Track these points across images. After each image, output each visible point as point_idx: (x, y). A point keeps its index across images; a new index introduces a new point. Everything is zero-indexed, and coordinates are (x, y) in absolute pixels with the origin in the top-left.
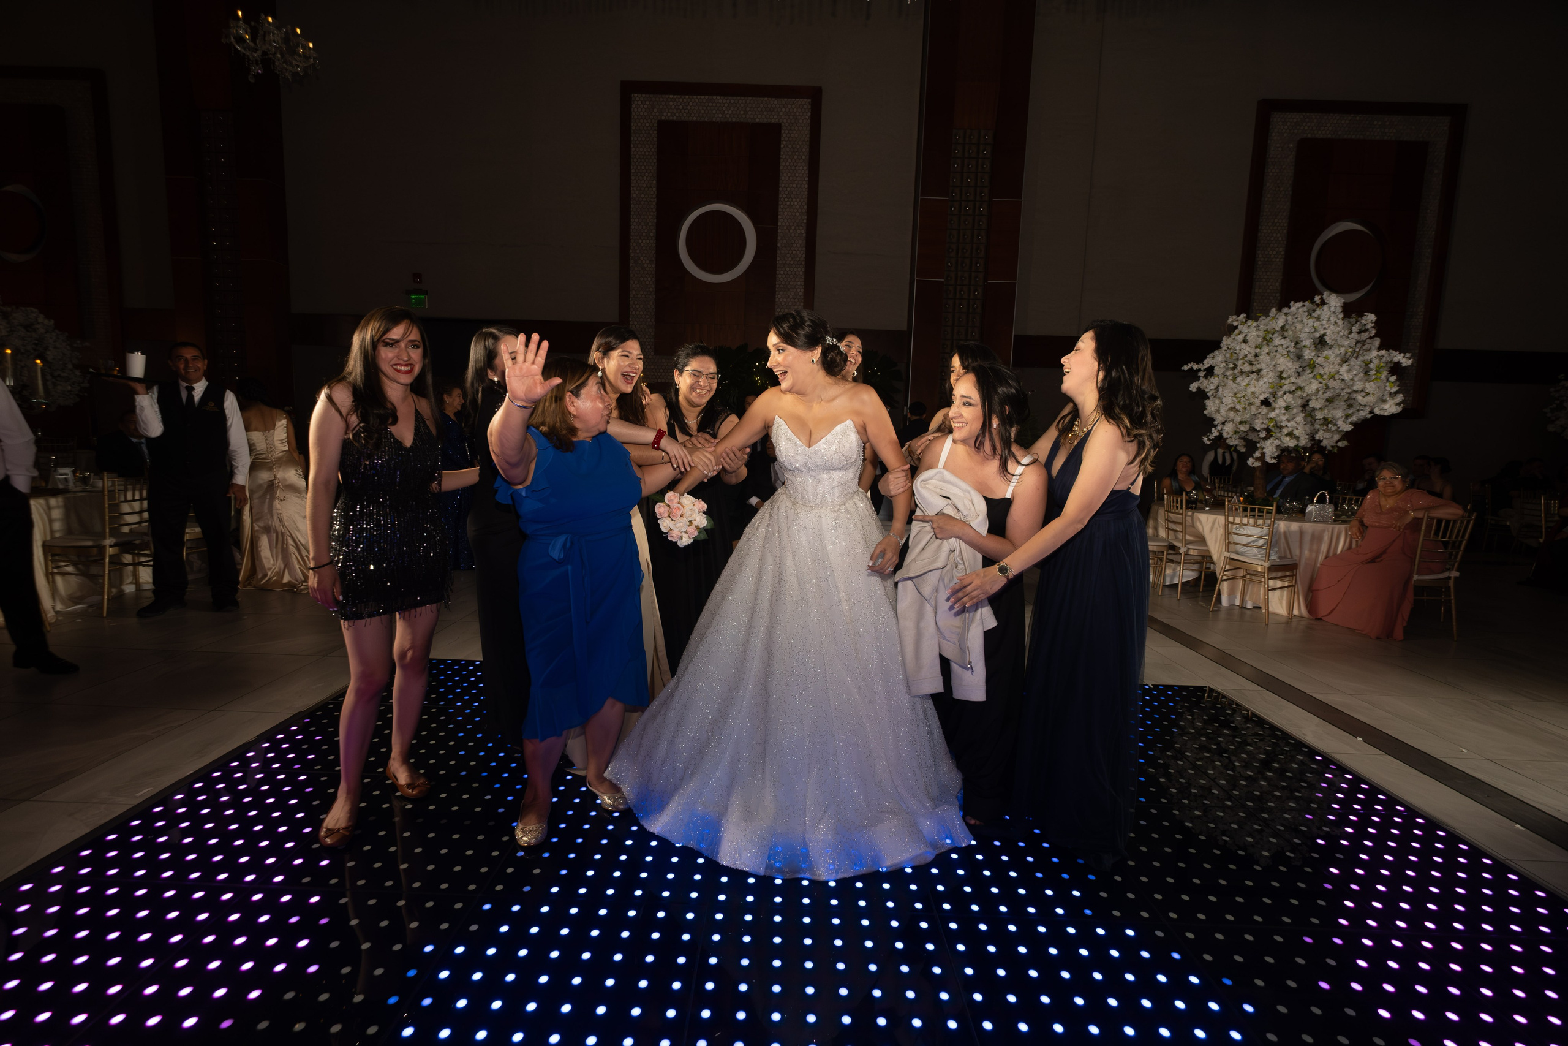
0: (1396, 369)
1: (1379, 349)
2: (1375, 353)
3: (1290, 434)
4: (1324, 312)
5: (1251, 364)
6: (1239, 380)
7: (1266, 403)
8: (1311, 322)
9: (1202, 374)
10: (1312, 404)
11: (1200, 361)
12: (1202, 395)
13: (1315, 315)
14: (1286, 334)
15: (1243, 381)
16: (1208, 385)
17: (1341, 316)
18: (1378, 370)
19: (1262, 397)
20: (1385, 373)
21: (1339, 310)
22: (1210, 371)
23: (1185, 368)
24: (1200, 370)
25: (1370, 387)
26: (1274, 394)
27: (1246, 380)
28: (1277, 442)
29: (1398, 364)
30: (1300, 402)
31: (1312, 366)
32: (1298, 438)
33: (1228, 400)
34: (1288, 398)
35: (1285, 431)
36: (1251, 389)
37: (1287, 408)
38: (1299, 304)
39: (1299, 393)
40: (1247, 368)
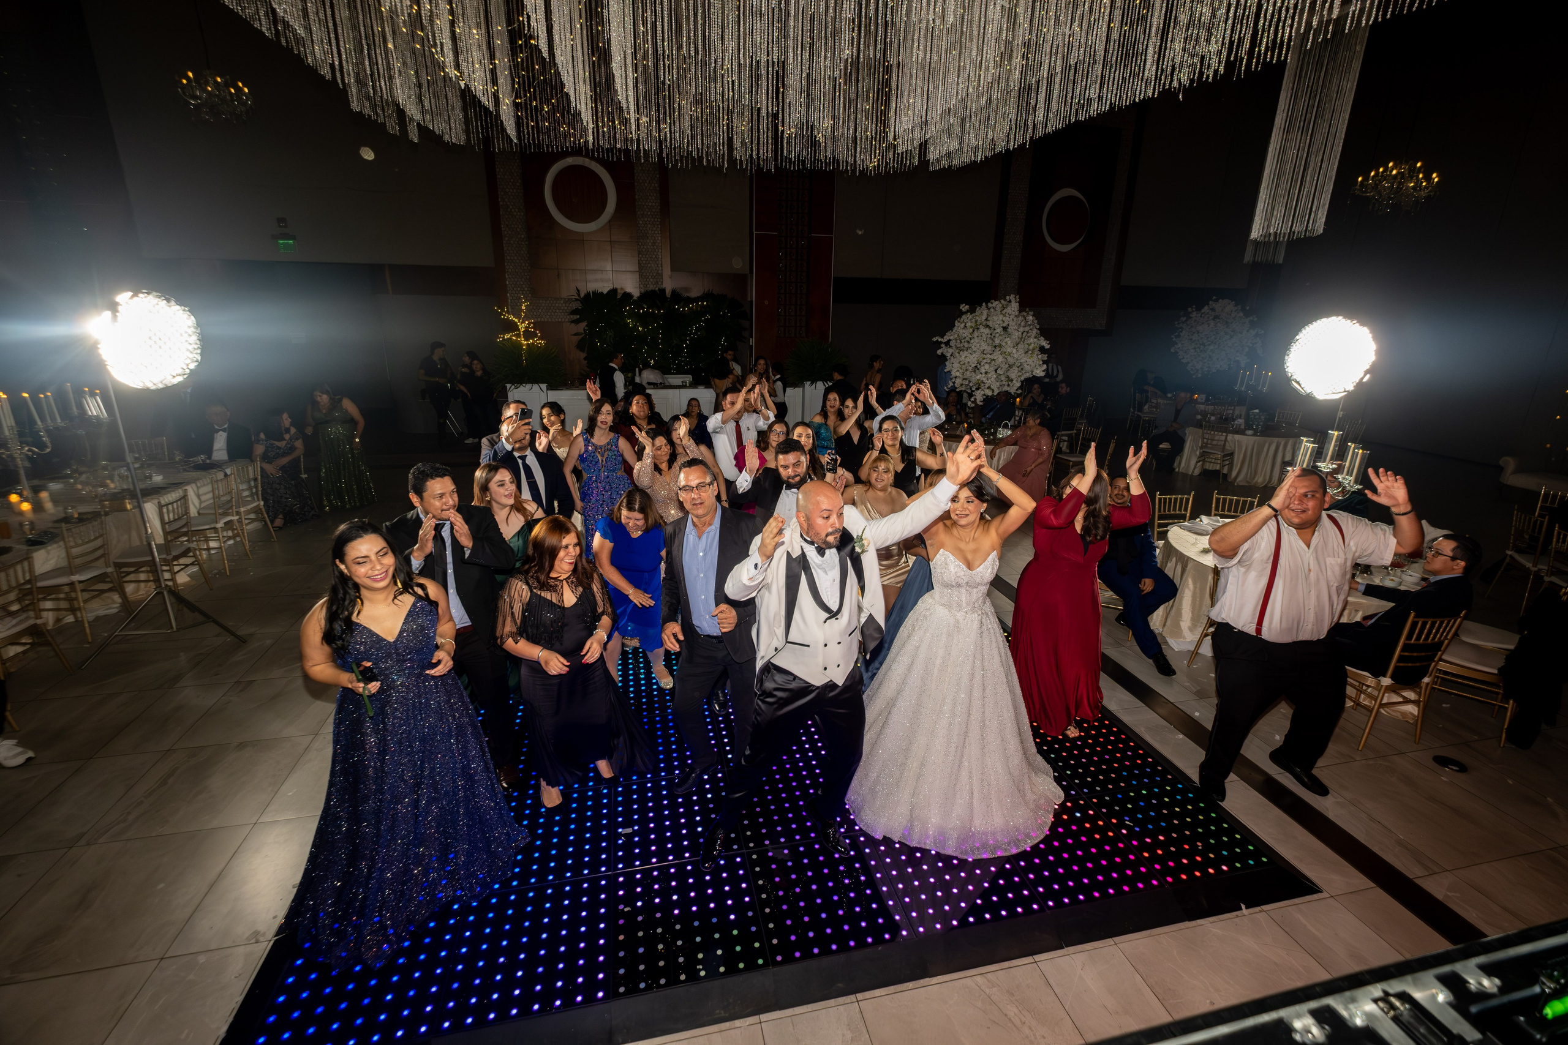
0: (1042, 349)
1: (1035, 337)
2: (1031, 340)
3: (989, 388)
4: (1009, 310)
5: (968, 342)
6: (961, 353)
7: (976, 369)
8: (1001, 316)
9: (943, 345)
10: (999, 371)
11: (942, 337)
12: (943, 358)
13: (1004, 312)
14: (988, 323)
15: (964, 354)
16: (948, 352)
17: (1017, 313)
18: (1034, 349)
19: (973, 365)
20: (1037, 352)
21: (1016, 309)
22: (947, 343)
23: (935, 339)
24: (941, 343)
25: (1030, 361)
26: (979, 363)
27: (965, 354)
28: (983, 392)
29: (1043, 347)
30: (992, 369)
31: (1000, 346)
32: (993, 391)
33: (956, 365)
34: (987, 366)
35: (987, 386)
36: (968, 360)
37: (986, 373)
38: (997, 302)
39: (993, 363)
40: (966, 345)
